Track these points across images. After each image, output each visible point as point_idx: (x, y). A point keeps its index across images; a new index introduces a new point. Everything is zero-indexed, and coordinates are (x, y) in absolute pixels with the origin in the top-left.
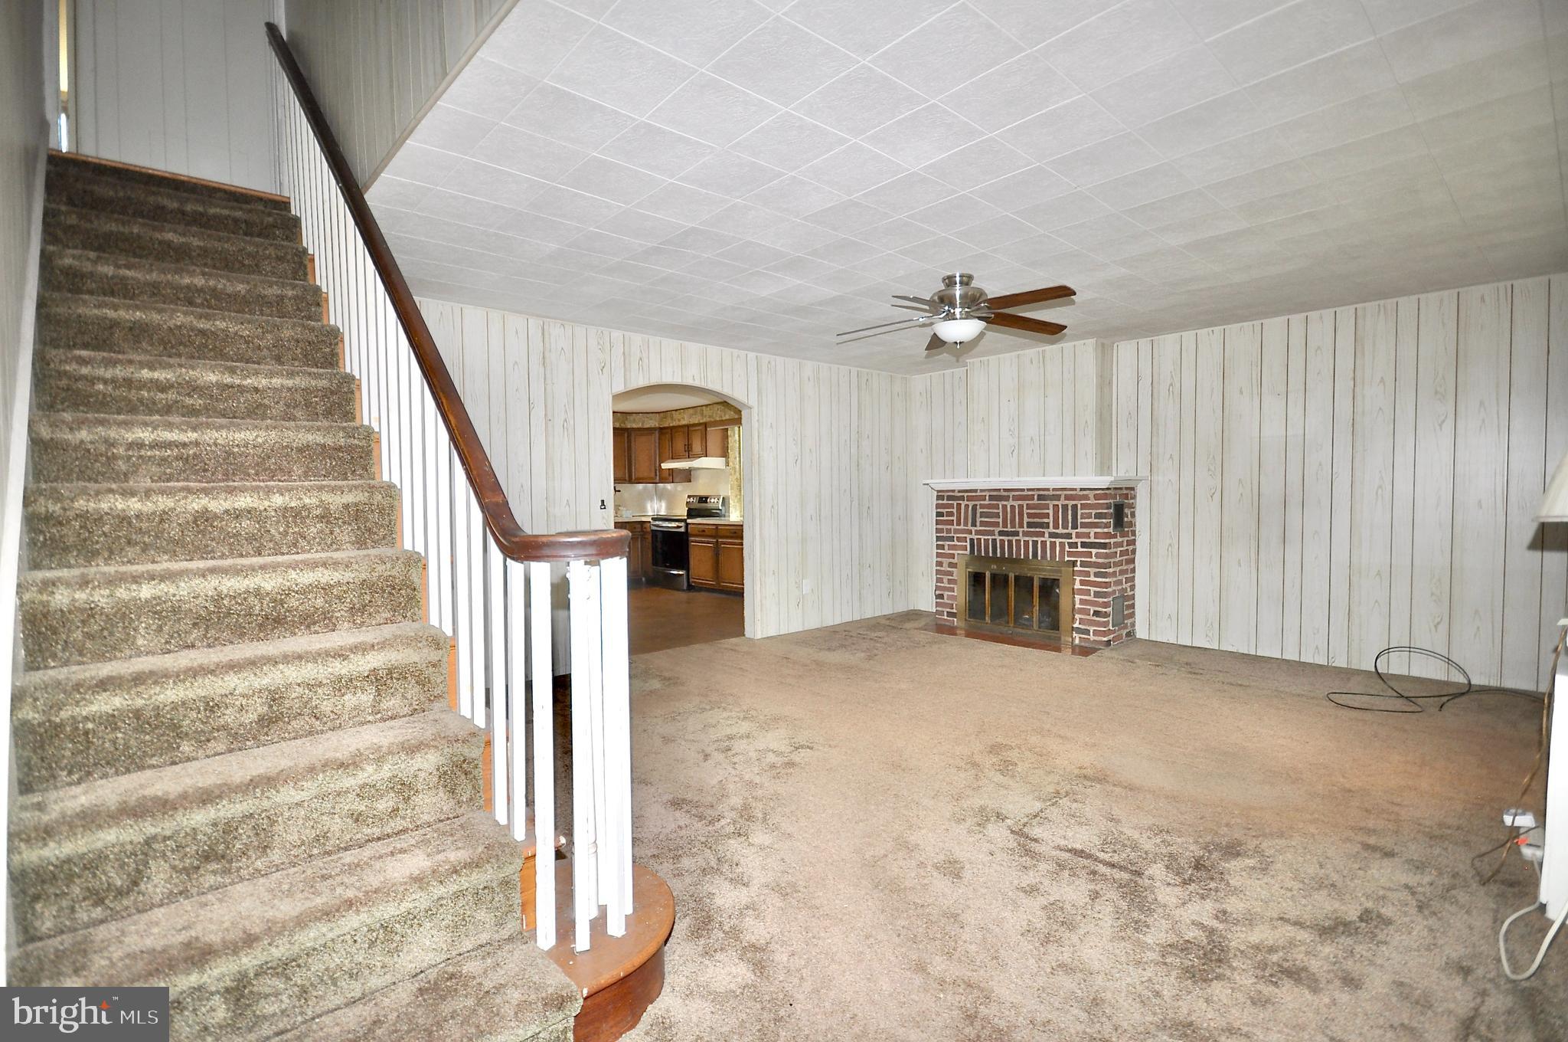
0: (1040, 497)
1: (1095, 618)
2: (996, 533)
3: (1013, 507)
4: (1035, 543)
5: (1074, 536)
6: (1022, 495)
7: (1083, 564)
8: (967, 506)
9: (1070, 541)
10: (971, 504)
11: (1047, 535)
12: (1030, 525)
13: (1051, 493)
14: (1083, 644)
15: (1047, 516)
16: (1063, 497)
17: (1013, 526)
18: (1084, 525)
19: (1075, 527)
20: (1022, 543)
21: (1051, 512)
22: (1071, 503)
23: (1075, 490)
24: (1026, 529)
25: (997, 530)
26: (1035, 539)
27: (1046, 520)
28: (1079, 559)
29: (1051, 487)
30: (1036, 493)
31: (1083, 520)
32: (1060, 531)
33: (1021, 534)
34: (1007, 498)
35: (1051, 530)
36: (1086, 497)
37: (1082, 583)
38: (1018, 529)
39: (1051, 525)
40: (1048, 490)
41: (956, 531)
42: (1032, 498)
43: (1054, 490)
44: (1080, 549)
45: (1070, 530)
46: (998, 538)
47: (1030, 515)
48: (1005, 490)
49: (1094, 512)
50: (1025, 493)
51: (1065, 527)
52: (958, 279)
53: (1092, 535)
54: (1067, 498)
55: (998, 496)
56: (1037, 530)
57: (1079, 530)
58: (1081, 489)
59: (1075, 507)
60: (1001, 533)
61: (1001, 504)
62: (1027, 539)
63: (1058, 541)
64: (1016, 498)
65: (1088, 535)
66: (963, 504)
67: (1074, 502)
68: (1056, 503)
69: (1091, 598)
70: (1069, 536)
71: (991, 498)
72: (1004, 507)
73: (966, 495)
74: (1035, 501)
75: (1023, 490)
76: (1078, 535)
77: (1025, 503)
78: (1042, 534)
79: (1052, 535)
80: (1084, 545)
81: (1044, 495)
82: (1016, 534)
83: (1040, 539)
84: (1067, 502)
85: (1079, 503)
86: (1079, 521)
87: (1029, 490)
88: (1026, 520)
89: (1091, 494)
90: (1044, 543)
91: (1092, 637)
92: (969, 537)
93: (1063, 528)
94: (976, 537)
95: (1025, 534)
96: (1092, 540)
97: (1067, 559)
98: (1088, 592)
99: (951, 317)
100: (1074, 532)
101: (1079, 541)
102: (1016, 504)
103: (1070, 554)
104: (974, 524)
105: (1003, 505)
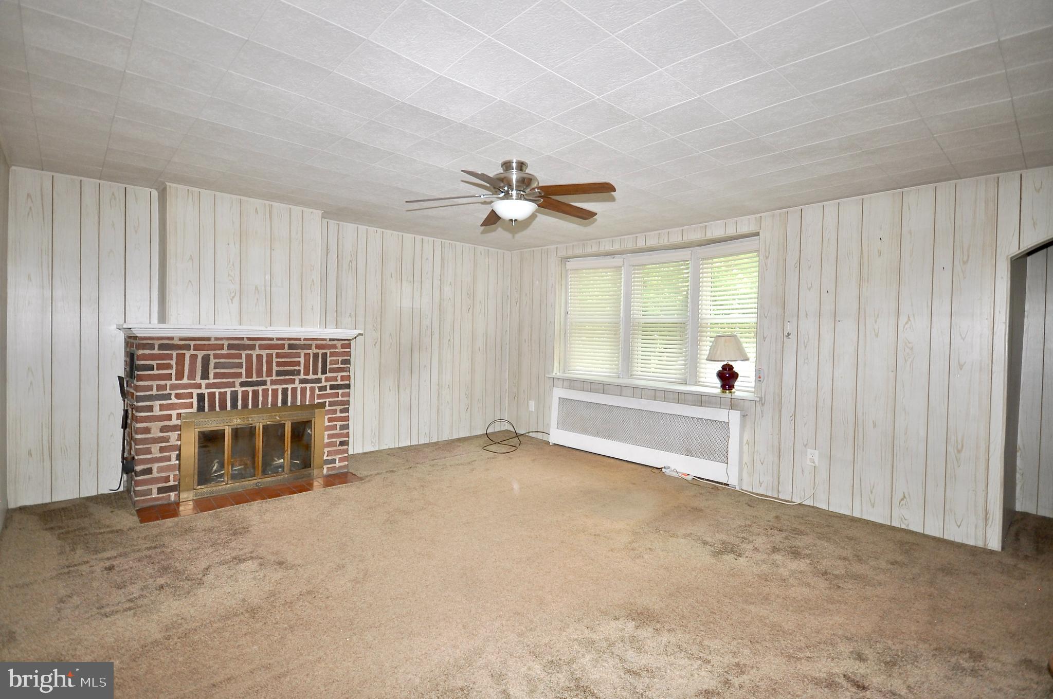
0: (291, 347)
1: (341, 448)
2: (237, 384)
3: (259, 357)
4: (285, 391)
5: (323, 380)
6: (269, 344)
7: (331, 404)
8: (194, 358)
9: (320, 385)
10: (200, 354)
11: (297, 382)
12: (279, 373)
13: (302, 342)
14: (330, 473)
15: (299, 364)
16: (313, 347)
17: (259, 374)
18: (332, 370)
19: (324, 372)
20: (270, 392)
21: (302, 360)
22: (321, 352)
23: (325, 340)
24: (274, 378)
25: (238, 381)
26: (285, 386)
27: (297, 368)
28: (327, 400)
29: (302, 337)
30: (286, 343)
31: (332, 366)
32: (311, 376)
33: (268, 383)
34: (252, 347)
35: (302, 376)
36: (335, 347)
37: (330, 420)
38: (264, 378)
39: (302, 372)
40: (299, 339)
41: (173, 387)
42: (282, 347)
43: (305, 339)
44: (329, 391)
45: (319, 376)
46: (240, 390)
47: (279, 364)
48: (249, 339)
49: (340, 359)
50: (275, 342)
51: (315, 373)
52: (514, 165)
53: (339, 378)
54: (318, 347)
55: (238, 345)
56: (287, 377)
57: (328, 375)
58: (331, 340)
59: (324, 355)
60: (243, 384)
61: (244, 353)
62: (275, 387)
63: (308, 386)
64: (262, 347)
65: (335, 379)
66: (188, 354)
67: (324, 351)
68: (307, 351)
69: (338, 431)
70: (319, 381)
71: (230, 347)
72: (249, 357)
73: (192, 343)
74: (286, 350)
75: (272, 339)
76: (327, 380)
77: (274, 352)
78: (293, 381)
79: (302, 381)
80: (332, 387)
81: (294, 345)
82: (264, 383)
83: (290, 387)
84: (317, 351)
85: (328, 351)
86: (328, 367)
87: (278, 339)
88: (275, 368)
89: (339, 344)
90: (294, 390)
91: (338, 464)
92: (195, 392)
93: (314, 374)
94: (206, 391)
95: (273, 382)
96: (339, 382)
97: (317, 401)
98: (334, 427)
99: (507, 196)
100: (323, 377)
101: (328, 384)
102: (264, 353)
103: (320, 397)
104: (205, 376)
105: (247, 355)
